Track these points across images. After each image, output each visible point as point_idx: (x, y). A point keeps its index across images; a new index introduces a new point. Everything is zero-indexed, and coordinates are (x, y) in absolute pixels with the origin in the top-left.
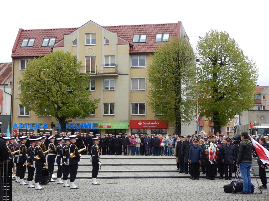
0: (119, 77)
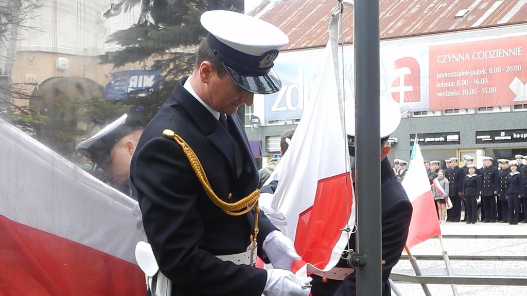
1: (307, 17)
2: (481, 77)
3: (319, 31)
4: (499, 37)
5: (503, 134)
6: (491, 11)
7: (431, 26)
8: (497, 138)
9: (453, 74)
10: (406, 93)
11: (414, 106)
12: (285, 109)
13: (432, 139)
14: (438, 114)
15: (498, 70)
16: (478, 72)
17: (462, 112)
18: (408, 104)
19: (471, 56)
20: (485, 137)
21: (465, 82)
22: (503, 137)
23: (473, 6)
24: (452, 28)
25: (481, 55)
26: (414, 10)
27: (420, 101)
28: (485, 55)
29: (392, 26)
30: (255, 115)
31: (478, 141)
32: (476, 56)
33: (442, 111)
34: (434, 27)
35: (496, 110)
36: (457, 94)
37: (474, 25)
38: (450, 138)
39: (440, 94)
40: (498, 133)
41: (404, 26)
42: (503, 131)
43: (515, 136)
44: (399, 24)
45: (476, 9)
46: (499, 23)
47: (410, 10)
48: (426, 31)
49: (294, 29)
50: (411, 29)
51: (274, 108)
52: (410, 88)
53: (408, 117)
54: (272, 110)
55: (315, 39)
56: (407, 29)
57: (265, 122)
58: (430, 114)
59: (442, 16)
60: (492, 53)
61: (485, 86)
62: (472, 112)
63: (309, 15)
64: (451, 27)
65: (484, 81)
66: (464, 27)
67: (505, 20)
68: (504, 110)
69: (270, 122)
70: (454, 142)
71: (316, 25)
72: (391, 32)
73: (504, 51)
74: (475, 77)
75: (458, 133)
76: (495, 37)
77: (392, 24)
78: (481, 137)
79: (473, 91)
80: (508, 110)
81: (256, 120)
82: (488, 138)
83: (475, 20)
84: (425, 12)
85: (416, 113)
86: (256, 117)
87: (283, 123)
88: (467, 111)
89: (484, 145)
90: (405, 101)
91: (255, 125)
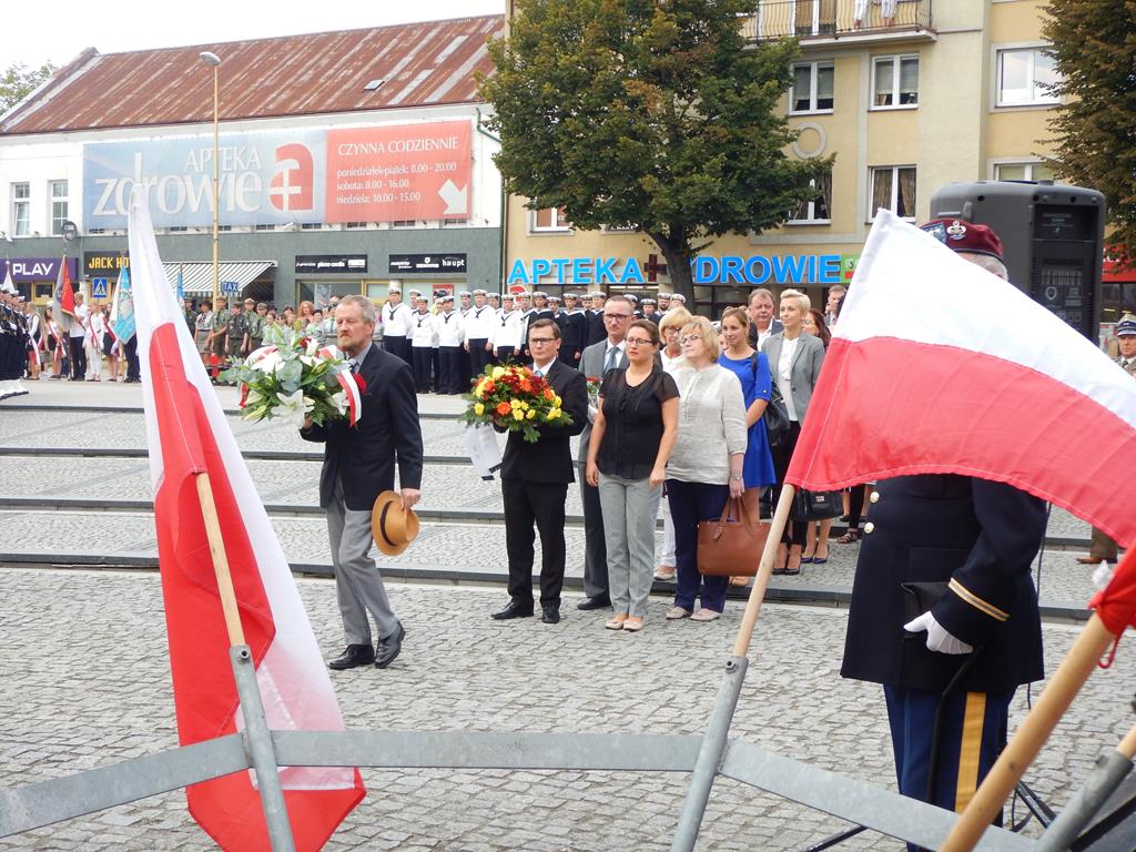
0: (938, 45)
1: (149, 80)
2: (398, 177)
3: (167, 100)
4: (427, 121)
5: (428, 260)
6: (415, 84)
7: (331, 101)
8: (418, 266)
9: (360, 172)
10: (291, 196)
11: (303, 215)
12: (114, 212)
13: (328, 265)
14: (338, 228)
15: (423, 168)
16: (396, 171)
17: (371, 227)
18: (294, 212)
19: (386, 147)
20: (402, 263)
21: (377, 184)
22: (427, 263)
23: (389, 76)
24: (360, 105)
25: (401, 146)
26: (305, 78)
27: (311, 208)
28: (406, 146)
29: (274, 99)
30: (69, 220)
31: (393, 269)
32: (393, 147)
33: (343, 224)
34: (333, 103)
35: (419, 226)
36: (364, 199)
37: (392, 103)
38: (353, 263)
39: (341, 200)
40: (420, 258)
41: (290, 100)
42: (427, 256)
43: (444, 263)
44: (283, 96)
45: (394, 80)
46: (426, 101)
47: (300, 77)
48: (322, 108)
49: (129, 96)
50: (299, 105)
51: (98, 211)
52: (297, 190)
53: (294, 232)
54: (95, 213)
55: (160, 111)
56: (295, 104)
57: (85, 230)
58: (325, 228)
59: (345, 87)
60: (416, 143)
61: (404, 190)
62: (385, 227)
63: (153, 77)
64: (357, 103)
65: (405, 183)
66: (377, 104)
67: (434, 98)
68: (430, 226)
69: (91, 231)
70: (358, 270)
71: (163, 91)
72: (271, 107)
73: (433, 141)
74: (391, 177)
75: (364, 257)
76: (421, 121)
77: (274, 95)
78: (397, 264)
79: (388, 198)
80: (436, 226)
81: (71, 228)
82: (405, 264)
83: (392, 96)
84: (322, 80)
85: (306, 226)
86: (71, 223)
87: (111, 234)
88: (378, 225)
89: (401, 275)
90: (290, 208)
91: (69, 235)
